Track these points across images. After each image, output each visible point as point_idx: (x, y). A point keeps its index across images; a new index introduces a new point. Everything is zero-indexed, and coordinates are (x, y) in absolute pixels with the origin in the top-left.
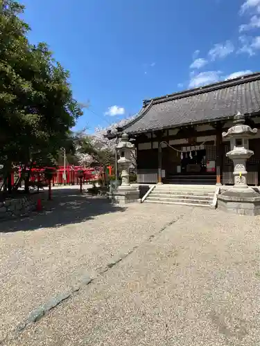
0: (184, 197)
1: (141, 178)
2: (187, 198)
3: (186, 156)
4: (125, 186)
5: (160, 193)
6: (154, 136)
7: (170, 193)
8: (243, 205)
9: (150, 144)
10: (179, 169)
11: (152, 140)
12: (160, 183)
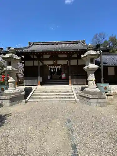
0: (56, 95)
1: (26, 82)
2: (59, 95)
3: (54, 70)
4: (11, 90)
5: (40, 92)
6: (35, 57)
7: (46, 92)
8: (100, 100)
9: (32, 61)
10: (49, 77)
11: (34, 59)
12: (39, 85)
